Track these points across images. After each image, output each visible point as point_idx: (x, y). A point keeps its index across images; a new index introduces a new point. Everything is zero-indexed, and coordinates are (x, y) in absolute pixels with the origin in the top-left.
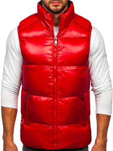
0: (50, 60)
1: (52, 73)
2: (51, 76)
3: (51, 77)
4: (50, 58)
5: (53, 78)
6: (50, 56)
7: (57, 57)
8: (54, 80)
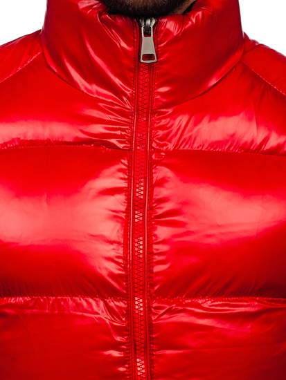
0: (113, 268)
1: (119, 331)
2: (116, 346)
3: (116, 354)
4: (110, 259)
5: (127, 360)
6: (110, 251)
7: (151, 254)
8: (133, 367)
